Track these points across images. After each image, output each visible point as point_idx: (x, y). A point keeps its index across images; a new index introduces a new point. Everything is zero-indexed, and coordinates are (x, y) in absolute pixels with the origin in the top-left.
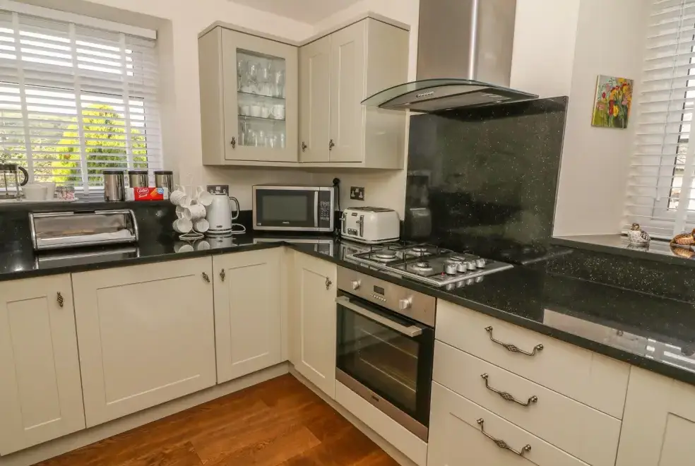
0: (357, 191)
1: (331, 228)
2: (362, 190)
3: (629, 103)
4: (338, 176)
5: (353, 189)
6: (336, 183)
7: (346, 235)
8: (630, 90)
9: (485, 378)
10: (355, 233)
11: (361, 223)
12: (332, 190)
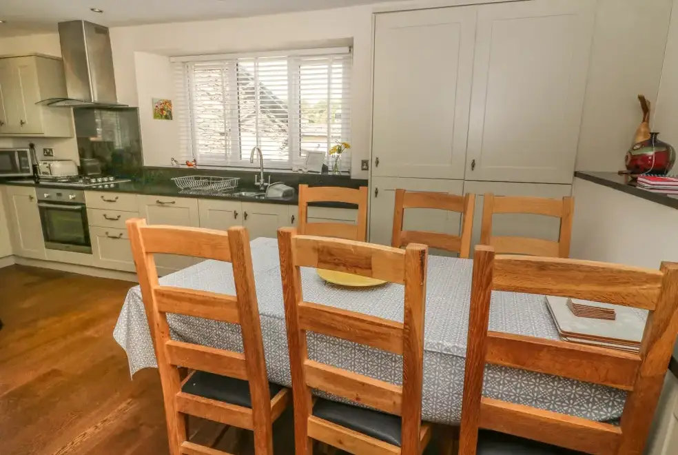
0: (48, 151)
1: (31, 174)
2: (51, 150)
3: (171, 109)
4: (33, 142)
5: (45, 150)
6: (32, 146)
7: (41, 175)
8: (170, 105)
9: (105, 215)
10: (46, 173)
11: (49, 167)
12: (28, 150)
